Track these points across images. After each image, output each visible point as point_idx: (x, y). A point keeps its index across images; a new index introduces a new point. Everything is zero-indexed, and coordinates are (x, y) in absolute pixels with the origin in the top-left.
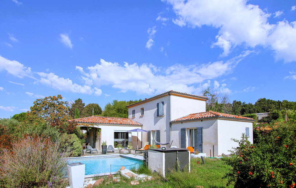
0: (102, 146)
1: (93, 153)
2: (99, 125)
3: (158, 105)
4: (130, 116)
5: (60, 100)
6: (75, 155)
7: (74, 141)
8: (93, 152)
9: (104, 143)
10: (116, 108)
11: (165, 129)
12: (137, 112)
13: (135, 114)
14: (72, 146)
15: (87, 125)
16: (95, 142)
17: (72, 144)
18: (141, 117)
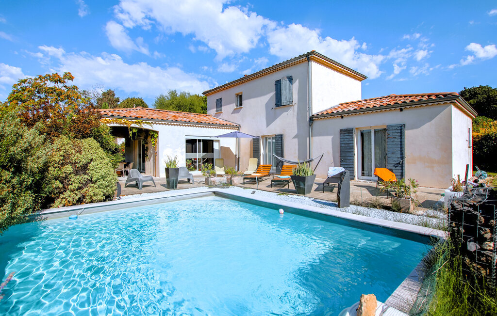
0: (167, 170)
1: (144, 186)
2: (154, 124)
3: (278, 83)
4: (212, 111)
5: (69, 83)
6: (95, 198)
7: (92, 160)
8: (144, 184)
9: (170, 162)
10: (175, 103)
11: (295, 132)
12: (227, 104)
13: (221, 106)
14: (85, 174)
15: (126, 123)
16: (144, 161)
17: (85, 168)
18: (235, 111)
